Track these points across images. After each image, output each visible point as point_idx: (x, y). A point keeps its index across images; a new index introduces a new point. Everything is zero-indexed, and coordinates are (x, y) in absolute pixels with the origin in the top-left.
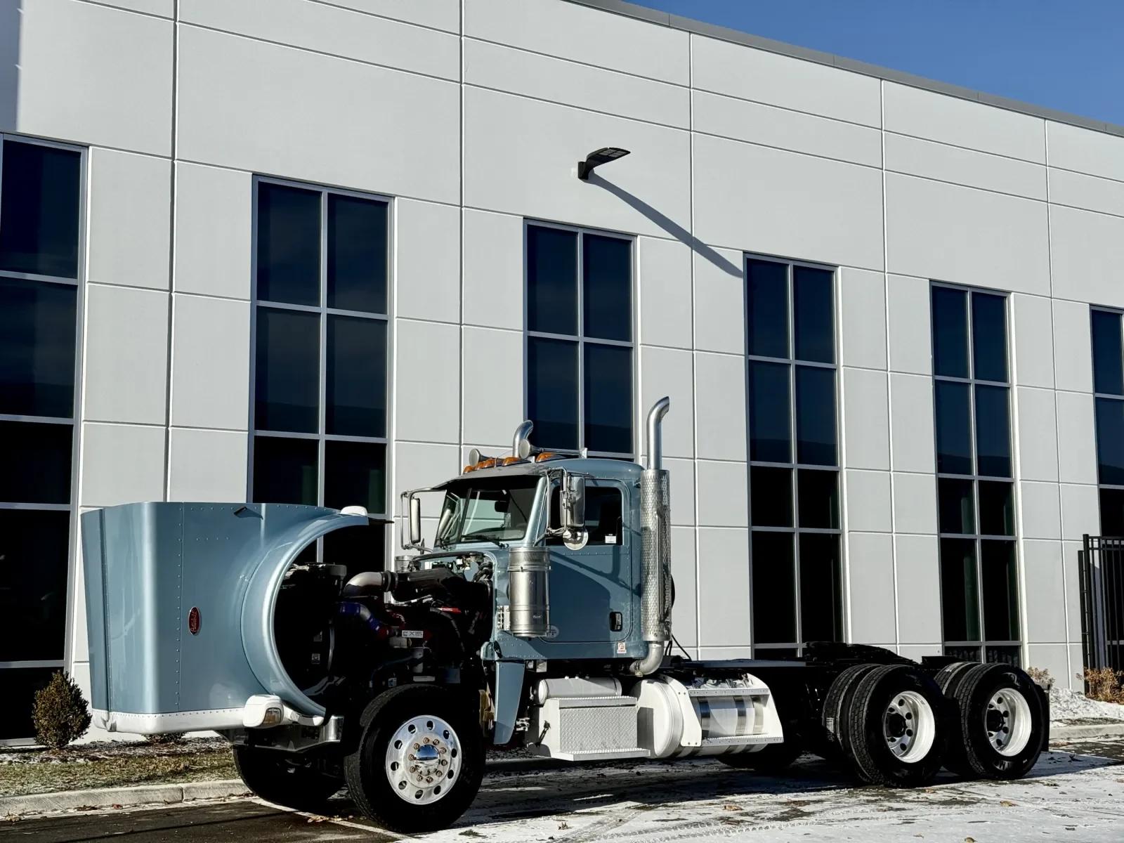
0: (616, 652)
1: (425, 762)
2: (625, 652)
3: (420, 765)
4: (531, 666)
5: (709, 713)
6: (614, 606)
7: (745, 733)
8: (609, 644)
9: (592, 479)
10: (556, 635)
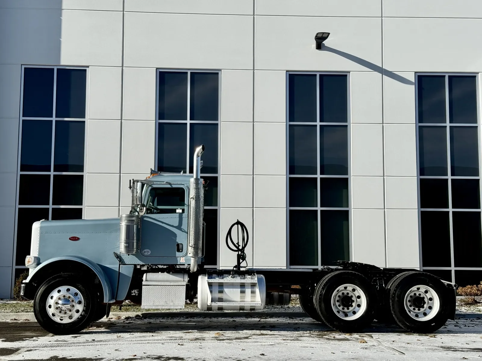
0: (180, 261)
1: (65, 305)
2: (185, 262)
3: (62, 307)
4: (138, 267)
5: (223, 291)
6: (179, 241)
7: (256, 301)
8: (175, 258)
9: (169, 184)
10: (149, 253)
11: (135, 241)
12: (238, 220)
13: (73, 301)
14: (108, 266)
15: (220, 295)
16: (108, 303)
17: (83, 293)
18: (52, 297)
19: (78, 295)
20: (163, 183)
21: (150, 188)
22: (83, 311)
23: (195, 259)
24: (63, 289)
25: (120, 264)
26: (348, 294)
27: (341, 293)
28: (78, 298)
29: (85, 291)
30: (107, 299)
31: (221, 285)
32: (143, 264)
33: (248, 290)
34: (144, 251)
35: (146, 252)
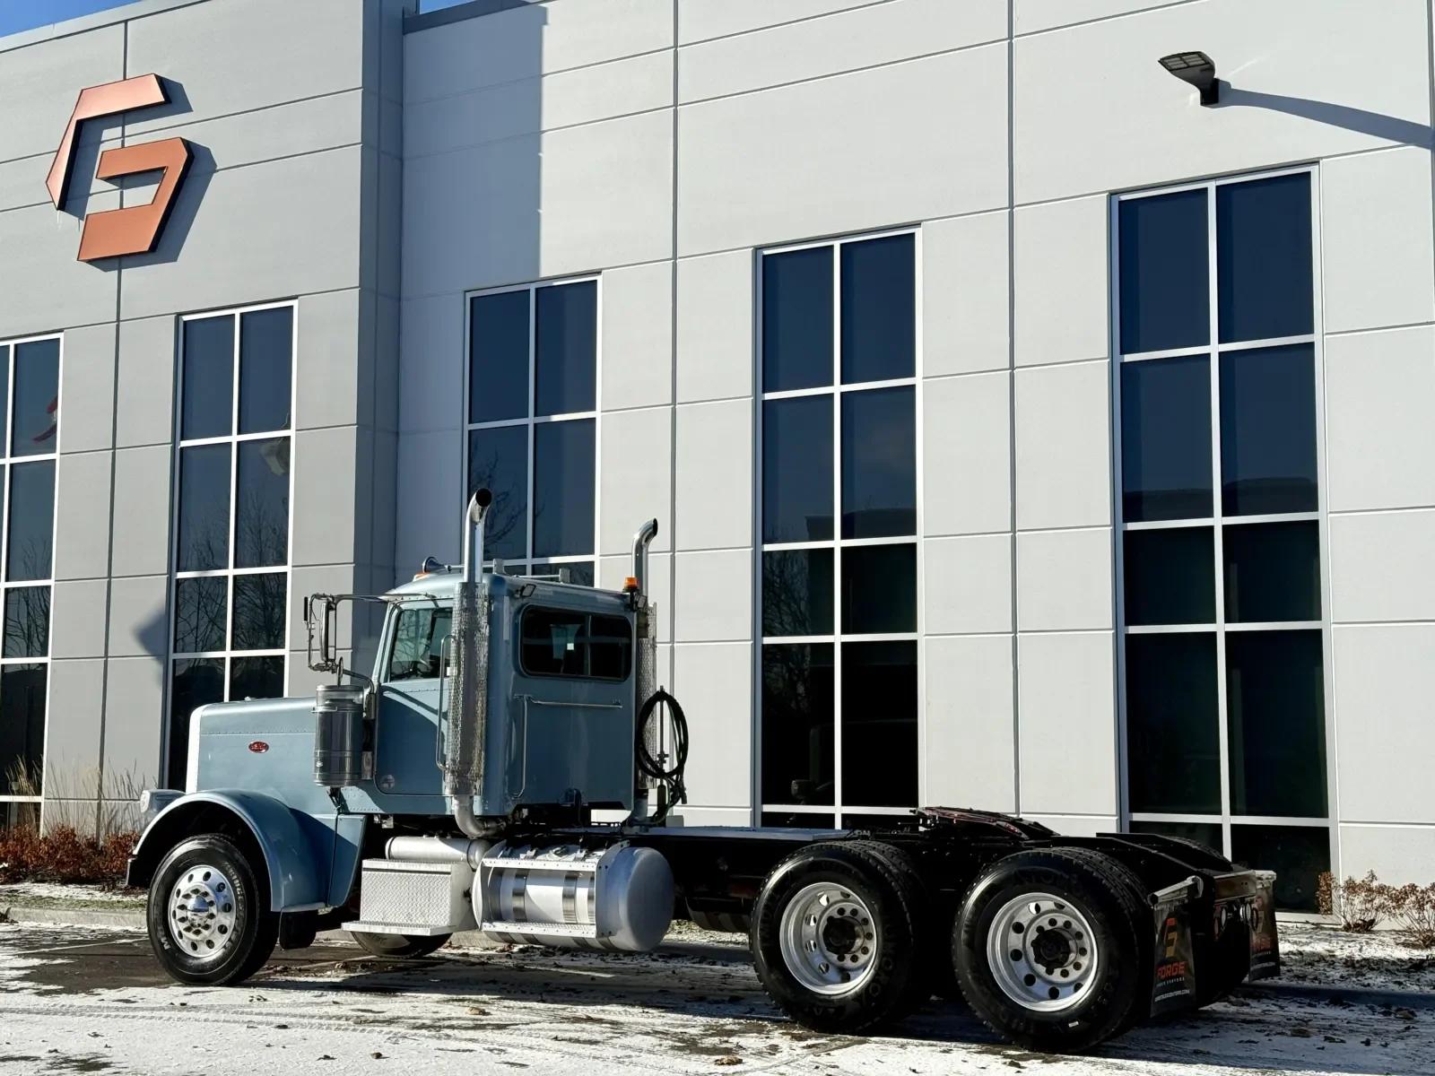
4: (375, 821)
5: (524, 891)
9: (432, 600)
10: (392, 785)
13: (211, 903)
14: (316, 816)
15: (518, 903)
16: (283, 911)
17: (233, 885)
18: (179, 892)
19: (225, 890)
20: (420, 598)
21: (396, 611)
22: (234, 930)
23: (460, 802)
24: (198, 872)
25: (339, 814)
26: (854, 912)
27: (836, 911)
28: (226, 897)
29: (238, 878)
30: (281, 903)
31: (522, 874)
32: (382, 812)
33: (582, 893)
34: (383, 778)
35: (386, 781)
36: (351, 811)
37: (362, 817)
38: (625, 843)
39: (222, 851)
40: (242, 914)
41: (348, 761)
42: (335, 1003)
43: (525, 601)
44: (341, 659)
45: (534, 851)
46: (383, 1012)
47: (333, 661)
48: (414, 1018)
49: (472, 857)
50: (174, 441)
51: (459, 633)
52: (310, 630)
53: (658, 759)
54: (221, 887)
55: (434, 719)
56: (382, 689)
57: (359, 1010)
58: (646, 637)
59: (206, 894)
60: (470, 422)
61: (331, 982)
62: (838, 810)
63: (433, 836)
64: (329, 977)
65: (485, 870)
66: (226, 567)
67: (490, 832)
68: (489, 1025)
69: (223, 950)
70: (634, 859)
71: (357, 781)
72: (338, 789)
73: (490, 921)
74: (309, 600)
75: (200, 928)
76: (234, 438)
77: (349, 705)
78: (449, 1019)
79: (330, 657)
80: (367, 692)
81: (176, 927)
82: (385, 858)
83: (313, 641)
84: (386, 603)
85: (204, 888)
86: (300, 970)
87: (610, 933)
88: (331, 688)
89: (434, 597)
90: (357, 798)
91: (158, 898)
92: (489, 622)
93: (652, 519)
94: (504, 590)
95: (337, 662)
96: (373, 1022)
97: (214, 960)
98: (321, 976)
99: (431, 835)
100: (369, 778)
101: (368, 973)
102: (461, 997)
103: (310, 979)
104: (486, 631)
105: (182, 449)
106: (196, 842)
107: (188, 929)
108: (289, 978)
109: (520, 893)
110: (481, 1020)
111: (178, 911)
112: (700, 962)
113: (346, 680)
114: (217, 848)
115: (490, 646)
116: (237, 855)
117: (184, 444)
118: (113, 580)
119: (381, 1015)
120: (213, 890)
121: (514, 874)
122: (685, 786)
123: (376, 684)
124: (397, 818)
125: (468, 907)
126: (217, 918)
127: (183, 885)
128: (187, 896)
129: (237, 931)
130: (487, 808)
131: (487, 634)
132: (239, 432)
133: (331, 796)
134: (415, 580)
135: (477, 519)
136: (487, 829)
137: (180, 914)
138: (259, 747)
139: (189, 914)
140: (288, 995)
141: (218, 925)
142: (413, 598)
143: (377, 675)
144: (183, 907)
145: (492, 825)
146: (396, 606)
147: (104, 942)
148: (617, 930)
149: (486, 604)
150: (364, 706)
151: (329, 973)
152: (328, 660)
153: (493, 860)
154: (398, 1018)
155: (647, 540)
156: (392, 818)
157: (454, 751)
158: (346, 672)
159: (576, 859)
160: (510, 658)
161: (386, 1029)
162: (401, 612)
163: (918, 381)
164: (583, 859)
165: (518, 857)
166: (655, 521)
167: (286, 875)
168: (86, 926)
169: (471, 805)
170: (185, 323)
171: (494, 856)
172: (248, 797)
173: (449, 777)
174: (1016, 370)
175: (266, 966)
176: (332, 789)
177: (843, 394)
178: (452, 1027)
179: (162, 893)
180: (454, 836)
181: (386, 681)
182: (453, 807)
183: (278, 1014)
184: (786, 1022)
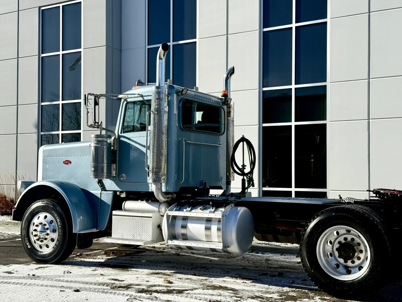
0: (151, 188)
1: (42, 233)
4: (118, 194)
5: (186, 226)
9: (141, 97)
10: (125, 178)
11: (105, 165)
12: (243, 136)
13: (47, 229)
14: (92, 192)
15: (183, 231)
16: (78, 233)
17: (56, 221)
18: (34, 223)
19: (53, 223)
20: (136, 96)
21: (125, 102)
22: (57, 240)
23: (156, 186)
24: (42, 215)
25: (102, 191)
26: (353, 239)
27: (343, 238)
28: (53, 226)
29: (58, 218)
30: (77, 229)
31: (185, 219)
32: (120, 190)
33: (214, 228)
34: (121, 175)
35: (122, 177)
36: (107, 190)
37: (112, 192)
38: (233, 205)
39: (51, 206)
40: (60, 233)
41: (105, 168)
42: (102, 275)
43: (182, 97)
44: (102, 122)
45: (190, 208)
46: (123, 281)
47: (98, 123)
48: (138, 285)
49: (161, 210)
50: (39, 54)
51: (155, 109)
52: (87, 109)
53: (242, 167)
54: (51, 222)
55: (144, 150)
56: (119, 137)
57: (113, 279)
58: (230, 117)
59: (45, 225)
60: (148, 45)
61: (100, 262)
62: (293, 189)
63: (143, 200)
64: (99, 259)
65: (168, 216)
66: (59, 100)
67: (169, 199)
68: (174, 290)
69: (53, 249)
70: (238, 213)
71: (109, 176)
72: (101, 180)
73: (171, 240)
74: (87, 96)
75: (43, 239)
76: (61, 53)
77: (105, 143)
78: (155, 286)
79: (96, 121)
80: (113, 138)
81: (33, 239)
82: (122, 210)
83: (89, 114)
84: (121, 99)
85: (44, 222)
86: (87, 255)
87: (228, 246)
88: (97, 136)
89: (142, 95)
90: (110, 184)
91: (25, 226)
92: (168, 104)
93: (232, 66)
94: (174, 91)
95: (100, 124)
96: (119, 287)
97: (49, 253)
98: (96, 258)
99: (142, 200)
100: (114, 175)
101: (115, 257)
102: (157, 271)
103: (91, 260)
104: (167, 109)
105: (42, 57)
106: (41, 202)
107: (38, 240)
108: (82, 259)
109: (184, 227)
110: (170, 287)
111: (34, 232)
112: (252, 252)
113: (104, 132)
114: (49, 205)
115: (168, 116)
116: (58, 208)
117: (43, 55)
118: (19, 106)
119: (123, 282)
120: (48, 223)
121: (182, 218)
122: (254, 179)
123: (117, 134)
124: (127, 193)
125: (160, 233)
126: (50, 235)
127: (36, 220)
128: (37, 226)
129: (59, 241)
130: (168, 189)
131: (167, 111)
132: (63, 50)
133: (98, 183)
134: (133, 88)
135: (162, 57)
136: (168, 198)
137: (35, 233)
138: (67, 162)
139: (38, 233)
140: (81, 270)
141: (51, 238)
142: (133, 96)
143: (118, 129)
144: (35, 230)
145: (170, 196)
146: (125, 100)
147: (12, 239)
148: (231, 245)
149: (167, 97)
150: (112, 144)
151: (99, 257)
152: (95, 122)
153: (172, 212)
154: (131, 285)
155: (230, 75)
156: (125, 193)
157: (153, 163)
158: (104, 129)
159: (210, 212)
160: (177, 122)
161: (126, 292)
162: (128, 103)
163: (328, 20)
164: (214, 212)
165: (183, 211)
166: (234, 67)
167: (79, 217)
168: (7, 232)
169: (161, 187)
170: (42, 10)
171: (171, 210)
172: (63, 184)
173: (151, 174)
174: (371, 13)
175: (73, 253)
176: (99, 180)
177: (296, 27)
178: (156, 291)
179: (27, 224)
180: (152, 201)
181: (121, 133)
182: (153, 188)
183: (75, 282)
184: (316, 290)
